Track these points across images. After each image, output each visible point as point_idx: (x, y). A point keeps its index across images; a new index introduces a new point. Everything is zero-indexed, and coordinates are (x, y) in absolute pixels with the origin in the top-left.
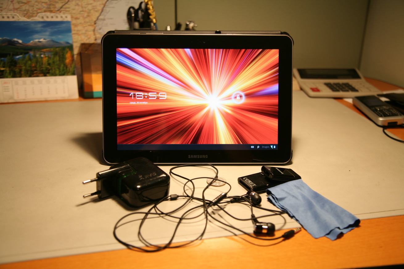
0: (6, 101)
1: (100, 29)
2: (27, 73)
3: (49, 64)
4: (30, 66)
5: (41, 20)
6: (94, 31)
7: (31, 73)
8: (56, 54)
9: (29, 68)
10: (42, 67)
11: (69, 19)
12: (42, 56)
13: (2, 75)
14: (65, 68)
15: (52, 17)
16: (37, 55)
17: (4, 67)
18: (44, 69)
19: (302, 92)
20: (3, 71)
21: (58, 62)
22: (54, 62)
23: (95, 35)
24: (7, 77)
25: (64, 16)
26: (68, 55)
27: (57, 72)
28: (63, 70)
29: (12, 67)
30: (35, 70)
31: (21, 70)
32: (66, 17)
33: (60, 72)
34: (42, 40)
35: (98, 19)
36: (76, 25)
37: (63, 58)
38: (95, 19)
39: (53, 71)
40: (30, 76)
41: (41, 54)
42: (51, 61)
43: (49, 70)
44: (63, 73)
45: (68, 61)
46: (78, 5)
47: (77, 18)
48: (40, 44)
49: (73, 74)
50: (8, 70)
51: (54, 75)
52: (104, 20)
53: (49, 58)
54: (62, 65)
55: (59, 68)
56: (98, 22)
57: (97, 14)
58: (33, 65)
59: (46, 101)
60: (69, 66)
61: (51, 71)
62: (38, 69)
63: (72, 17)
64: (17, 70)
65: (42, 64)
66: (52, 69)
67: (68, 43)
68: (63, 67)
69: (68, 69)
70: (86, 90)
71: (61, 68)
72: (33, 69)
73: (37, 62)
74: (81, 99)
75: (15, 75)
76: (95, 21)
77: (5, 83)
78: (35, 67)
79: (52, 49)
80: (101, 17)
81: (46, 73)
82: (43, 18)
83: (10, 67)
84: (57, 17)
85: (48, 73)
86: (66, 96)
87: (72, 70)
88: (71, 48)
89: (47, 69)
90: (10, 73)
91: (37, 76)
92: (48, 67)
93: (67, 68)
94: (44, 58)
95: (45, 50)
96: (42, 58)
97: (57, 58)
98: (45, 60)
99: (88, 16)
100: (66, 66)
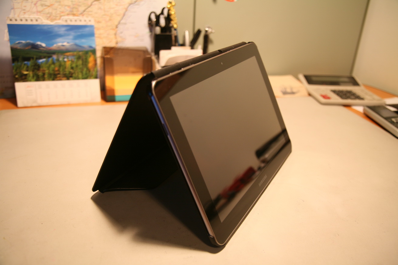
0: (29, 105)
1: (121, 33)
2: (51, 77)
3: (72, 68)
4: (53, 70)
5: (65, 23)
6: (115, 34)
7: (54, 77)
8: (79, 58)
9: (52, 72)
10: (65, 71)
11: (92, 23)
12: (66, 60)
13: (26, 78)
14: (88, 72)
15: (76, 21)
16: (61, 59)
17: (27, 71)
18: (67, 73)
20: (26, 75)
21: (81, 66)
22: (77, 66)
23: (116, 38)
24: (30, 81)
25: (87, 19)
26: (91, 59)
27: (80, 76)
28: (86, 74)
29: (36, 71)
30: (59, 74)
31: (44, 74)
32: (90, 21)
33: (83, 75)
34: (65, 44)
35: (119, 23)
36: (98, 29)
37: (85, 62)
38: (116, 23)
39: (76, 75)
40: (53, 80)
41: (64, 58)
42: (74, 65)
43: (72, 74)
44: (86, 76)
45: (91, 65)
46: (100, 8)
47: (99, 22)
48: (63, 48)
49: (96, 77)
50: (31, 74)
51: (77, 78)
52: (125, 24)
53: (72, 61)
54: (85, 69)
55: (82, 72)
56: (120, 26)
57: (119, 18)
58: (57, 69)
59: (69, 105)
60: (92, 70)
61: (74, 75)
62: (61, 73)
63: (95, 21)
64: (40, 74)
65: (65, 68)
66: (74, 73)
67: (91, 47)
68: (86, 71)
69: (91, 73)
70: (108, 94)
71: (84, 72)
72: (56, 73)
73: (60, 66)
74: (104, 102)
75: (38, 79)
76: (117, 25)
77: (28, 87)
78: (59, 70)
79: (75, 53)
80: (123, 21)
81: (69, 76)
82: (66, 21)
83: (33, 71)
84: (81, 21)
85: (71, 77)
86: (88, 99)
87: (94, 73)
88: (94, 52)
89: (70, 73)
90: (33, 77)
91: (60, 80)
92: (71, 71)
93: (89, 71)
94: (68, 61)
95: (68, 54)
96: (65, 62)
97: (80, 62)
98: (68, 64)
99: (110, 20)
100: (88, 70)
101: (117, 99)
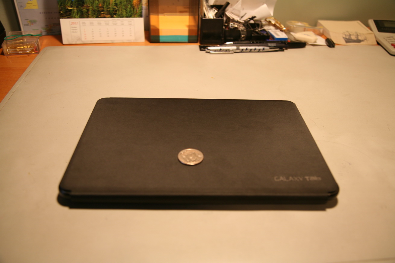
0: (74, 43)
2: (95, 14)
3: (116, 5)
4: (97, 6)
7: (98, 14)
9: (96, 9)
10: (109, 8)
13: (70, 15)
14: (132, 10)
17: (71, 7)
18: (111, 9)
19: (379, 47)
20: (71, 10)
21: (125, 3)
22: (121, 2)
24: (75, 18)
27: (124, 13)
28: (130, 11)
29: (80, 6)
30: (103, 11)
31: (88, 10)
33: (127, 13)
39: (120, 12)
40: (97, 17)
42: (118, 2)
43: (116, 11)
44: (130, 14)
45: (135, 1)
49: (141, 16)
50: (75, 9)
51: (121, 16)
54: (129, 6)
55: (126, 10)
58: (100, 5)
59: (112, 44)
60: (136, 7)
61: (118, 12)
62: (105, 10)
64: (84, 10)
65: (109, 4)
66: (118, 10)
68: (130, 9)
69: (135, 10)
70: (152, 34)
71: (128, 9)
72: (100, 9)
73: (104, 2)
74: (148, 43)
75: (82, 15)
77: (73, 23)
78: (102, 7)
81: (112, 14)
83: (77, 7)
85: (115, 14)
86: (132, 38)
87: (138, 11)
89: (114, 9)
90: (77, 13)
91: (105, 17)
92: (115, 7)
93: (134, 9)
100: (133, 7)
101: (161, 39)
